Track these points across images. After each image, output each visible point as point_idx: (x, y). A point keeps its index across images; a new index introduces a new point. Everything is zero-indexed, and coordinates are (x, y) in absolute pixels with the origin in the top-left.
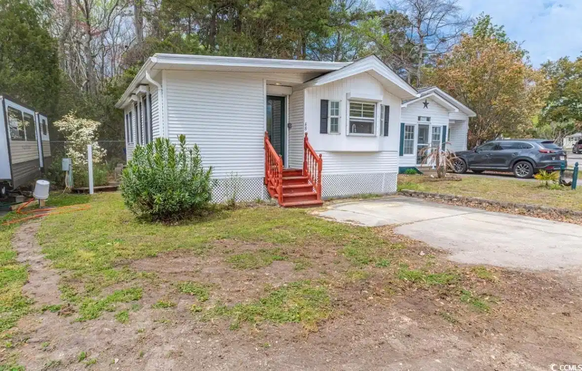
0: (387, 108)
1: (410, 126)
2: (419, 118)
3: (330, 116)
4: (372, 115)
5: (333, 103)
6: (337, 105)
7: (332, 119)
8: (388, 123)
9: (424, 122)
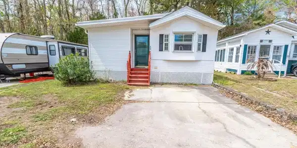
0: (205, 36)
1: (252, 47)
2: (261, 41)
3: (164, 42)
4: (191, 40)
5: (165, 35)
6: (167, 36)
7: (165, 44)
8: (206, 44)
9: (266, 43)
